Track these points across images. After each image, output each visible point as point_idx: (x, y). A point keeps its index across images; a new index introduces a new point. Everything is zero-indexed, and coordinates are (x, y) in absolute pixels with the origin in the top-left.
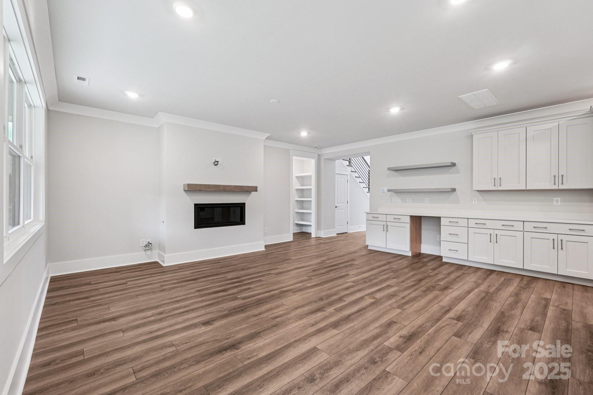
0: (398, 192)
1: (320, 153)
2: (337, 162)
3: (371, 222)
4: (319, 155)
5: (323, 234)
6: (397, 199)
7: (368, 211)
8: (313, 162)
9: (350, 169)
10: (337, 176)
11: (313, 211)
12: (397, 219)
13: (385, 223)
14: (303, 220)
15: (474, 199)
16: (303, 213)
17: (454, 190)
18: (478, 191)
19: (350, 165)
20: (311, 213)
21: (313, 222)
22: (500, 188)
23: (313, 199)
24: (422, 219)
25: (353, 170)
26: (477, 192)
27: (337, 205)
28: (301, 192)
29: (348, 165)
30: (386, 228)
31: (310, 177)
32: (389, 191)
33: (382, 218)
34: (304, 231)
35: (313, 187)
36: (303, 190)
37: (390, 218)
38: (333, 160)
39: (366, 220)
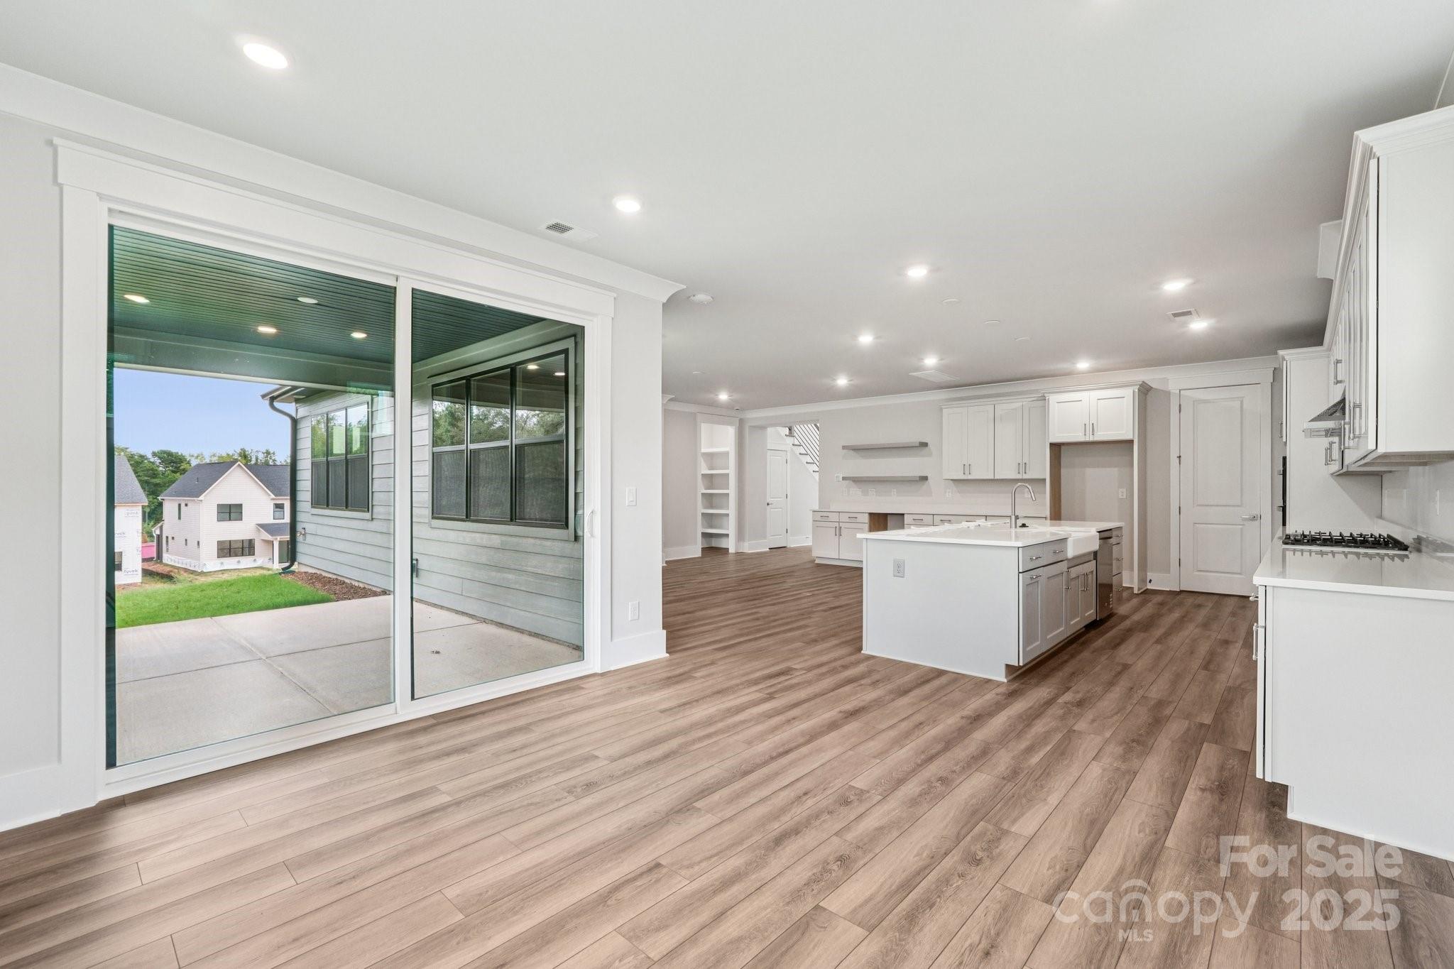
0: (857, 481)
1: (742, 417)
2: (770, 430)
3: (819, 524)
4: (741, 421)
5: (748, 548)
6: (856, 491)
7: (817, 508)
8: (730, 432)
9: (790, 441)
10: (769, 453)
11: (732, 510)
12: (853, 519)
13: (837, 524)
14: (711, 527)
15: (948, 491)
16: (712, 514)
17: (925, 479)
18: (952, 480)
19: (791, 434)
20: (728, 515)
21: (731, 528)
22: (970, 477)
23: (732, 491)
24: (889, 518)
25: (797, 443)
26: (951, 482)
27: (769, 500)
28: (710, 479)
29: (788, 434)
30: (839, 532)
31: (727, 453)
32: (844, 478)
33: (834, 517)
34: (713, 545)
35: (731, 471)
36: (712, 475)
37: (844, 518)
38: (763, 428)
39: (811, 521)
